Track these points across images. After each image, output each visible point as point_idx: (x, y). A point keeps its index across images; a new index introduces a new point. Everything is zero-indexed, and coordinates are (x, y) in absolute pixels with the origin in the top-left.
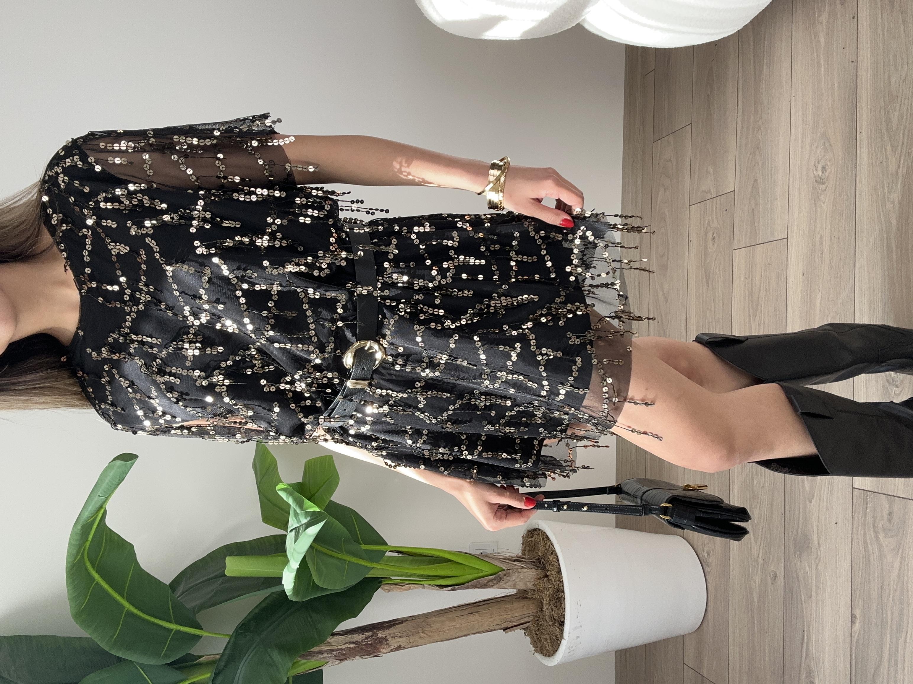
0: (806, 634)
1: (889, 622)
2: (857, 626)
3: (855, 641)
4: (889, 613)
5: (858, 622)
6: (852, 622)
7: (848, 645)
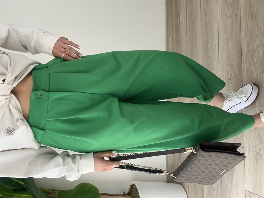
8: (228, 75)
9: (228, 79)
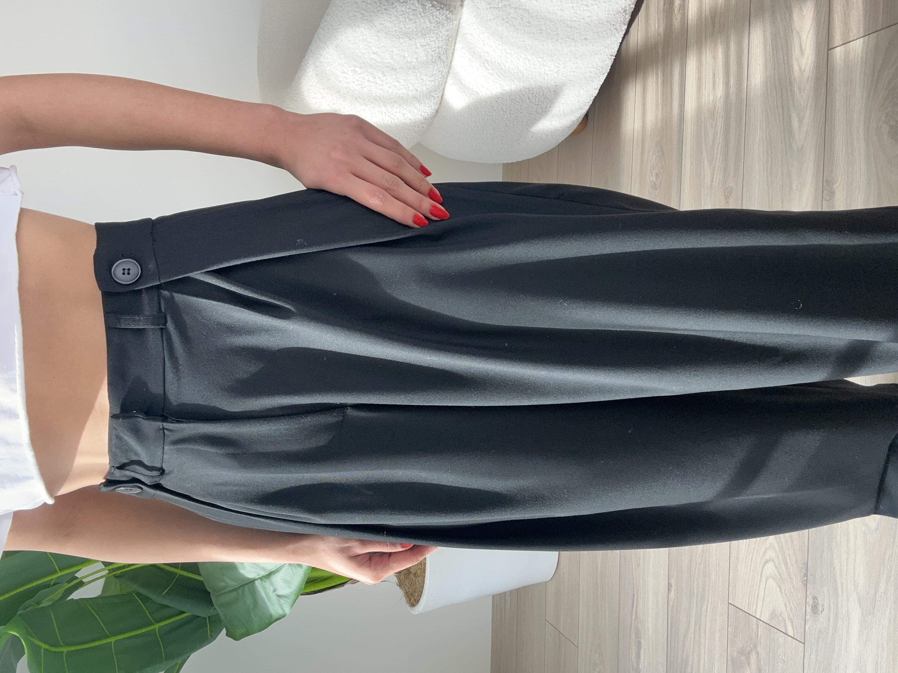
0: (635, 598)
1: (695, 592)
2: (672, 594)
3: (671, 606)
4: (695, 583)
5: (673, 589)
6: (669, 590)
7: (666, 610)
8: (652, 176)
9: (651, 186)
